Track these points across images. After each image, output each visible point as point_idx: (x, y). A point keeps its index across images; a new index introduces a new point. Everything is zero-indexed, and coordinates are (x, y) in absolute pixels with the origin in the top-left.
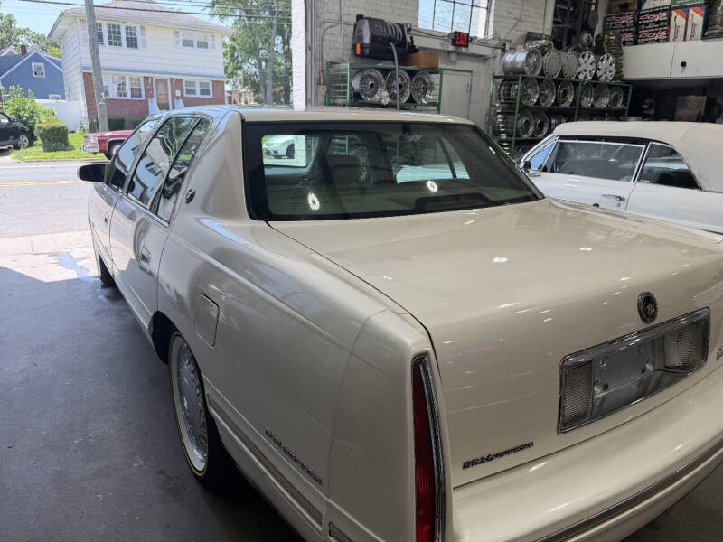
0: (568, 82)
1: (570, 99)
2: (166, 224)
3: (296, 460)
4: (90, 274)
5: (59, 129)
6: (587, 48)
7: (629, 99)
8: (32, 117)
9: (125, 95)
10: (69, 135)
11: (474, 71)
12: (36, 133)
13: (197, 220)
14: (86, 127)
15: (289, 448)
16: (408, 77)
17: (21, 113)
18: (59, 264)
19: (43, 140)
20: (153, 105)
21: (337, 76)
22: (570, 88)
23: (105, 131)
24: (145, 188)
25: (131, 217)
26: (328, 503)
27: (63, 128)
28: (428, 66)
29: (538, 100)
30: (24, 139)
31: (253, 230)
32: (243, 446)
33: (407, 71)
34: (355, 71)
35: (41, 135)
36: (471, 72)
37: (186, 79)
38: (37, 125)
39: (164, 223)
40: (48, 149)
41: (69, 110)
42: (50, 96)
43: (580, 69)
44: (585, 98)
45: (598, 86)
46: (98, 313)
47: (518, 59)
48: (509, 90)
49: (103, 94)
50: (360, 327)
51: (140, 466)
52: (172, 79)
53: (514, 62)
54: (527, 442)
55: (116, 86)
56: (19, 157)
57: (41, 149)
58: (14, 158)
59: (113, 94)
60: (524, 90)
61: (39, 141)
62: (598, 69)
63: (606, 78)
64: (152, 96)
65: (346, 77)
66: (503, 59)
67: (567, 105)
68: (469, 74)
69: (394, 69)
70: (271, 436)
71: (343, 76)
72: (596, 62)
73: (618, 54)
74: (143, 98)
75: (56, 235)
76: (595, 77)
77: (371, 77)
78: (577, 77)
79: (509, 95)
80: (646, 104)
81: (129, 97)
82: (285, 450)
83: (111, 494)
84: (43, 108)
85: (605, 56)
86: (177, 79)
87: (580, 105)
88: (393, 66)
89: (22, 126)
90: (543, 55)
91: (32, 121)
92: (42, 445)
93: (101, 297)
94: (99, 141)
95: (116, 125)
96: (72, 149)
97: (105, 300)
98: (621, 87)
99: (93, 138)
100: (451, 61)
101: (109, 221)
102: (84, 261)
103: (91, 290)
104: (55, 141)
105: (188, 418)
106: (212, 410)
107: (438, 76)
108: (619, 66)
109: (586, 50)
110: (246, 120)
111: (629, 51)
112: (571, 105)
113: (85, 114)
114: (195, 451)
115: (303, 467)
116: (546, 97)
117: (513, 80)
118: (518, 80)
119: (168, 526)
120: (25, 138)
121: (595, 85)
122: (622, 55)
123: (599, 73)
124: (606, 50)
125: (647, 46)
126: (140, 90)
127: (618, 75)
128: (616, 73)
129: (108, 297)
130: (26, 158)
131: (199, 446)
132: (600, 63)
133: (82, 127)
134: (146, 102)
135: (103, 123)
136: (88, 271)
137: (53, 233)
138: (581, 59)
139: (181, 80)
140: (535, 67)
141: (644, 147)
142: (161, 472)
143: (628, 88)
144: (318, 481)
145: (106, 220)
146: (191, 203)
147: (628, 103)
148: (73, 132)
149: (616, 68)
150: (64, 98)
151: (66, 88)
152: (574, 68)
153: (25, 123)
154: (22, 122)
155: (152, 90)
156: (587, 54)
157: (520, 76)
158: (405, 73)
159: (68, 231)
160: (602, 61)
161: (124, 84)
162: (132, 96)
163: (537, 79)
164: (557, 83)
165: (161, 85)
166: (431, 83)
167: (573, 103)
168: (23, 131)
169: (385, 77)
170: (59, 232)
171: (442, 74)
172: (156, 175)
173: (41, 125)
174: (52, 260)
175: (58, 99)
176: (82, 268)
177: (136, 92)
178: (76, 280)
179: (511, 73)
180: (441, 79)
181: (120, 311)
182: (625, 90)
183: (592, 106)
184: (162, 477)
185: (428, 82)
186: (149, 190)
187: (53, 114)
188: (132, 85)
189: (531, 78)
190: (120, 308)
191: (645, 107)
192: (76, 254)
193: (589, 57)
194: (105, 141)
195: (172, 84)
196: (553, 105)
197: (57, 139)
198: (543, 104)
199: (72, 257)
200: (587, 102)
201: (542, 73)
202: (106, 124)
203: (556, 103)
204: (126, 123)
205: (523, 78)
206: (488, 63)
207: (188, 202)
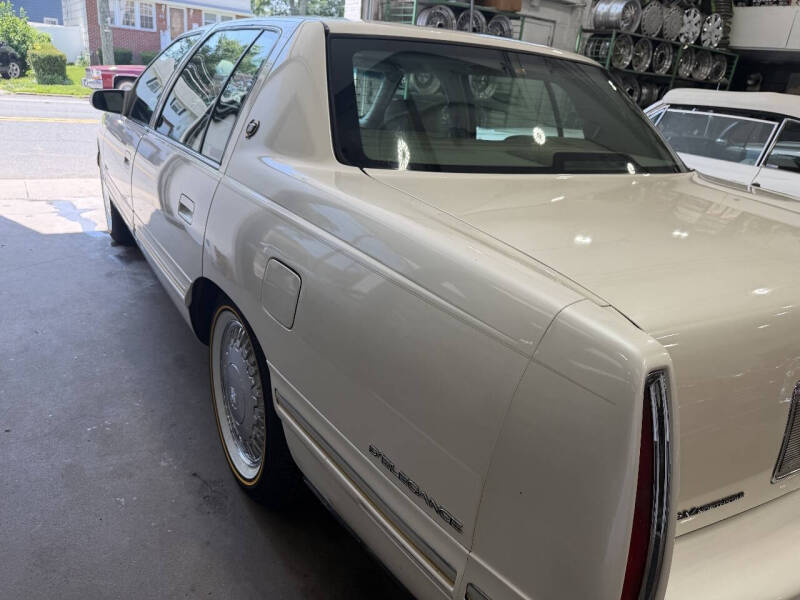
0: (668, 44)
1: (667, 64)
2: (217, 166)
3: (417, 493)
4: (97, 229)
5: (56, 58)
6: (692, 4)
7: (733, 72)
8: (24, 42)
9: (133, 24)
10: (68, 68)
11: (558, 22)
12: (29, 61)
13: (260, 158)
14: (87, 58)
15: (408, 474)
16: (484, 19)
17: (12, 35)
18: (60, 215)
19: (37, 70)
20: (166, 39)
21: (399, 11)
22: (668, 51)
23: (109, 64)
24: (172, 126)
25: (153, 159)
26: (469, 558)
27: (61, 57)
28: (509, 8)
29: (631, 63)
30: (14, 67)
31: (338, 177)
32: (328, 461)
33: (483, 12)
34: (422, 7)
35: (35, 64)
36: (554, 22)
37: (205, 10)
38: (29, 52)
39: (213, 163)
40: (43, 81)
41: (68, 37)
42: (45, 19)
43: (683, 30)
44: (684, 66)
45: (699, 53)
46: (109, 275)
47: (612, 11)
48: (598, 48)
49: (109, 19)
50: (552, 316)
51: (170, 466)
52: (189, 10)
53: (607, 14)
54: (737, 492)
55: (123, 12)
56: (8, 88)
57: (35, 80)
58: (4, 89)
59: (119, 23)
60: (616, 49)
61: (32, 71)
62: (702, 32)
63: (711, 44)
64: (165, 29)
65: (412, 13)
66: (593, 11)
67: (662, 72)
68: (552, 24)
69: (469, 8)
70: (378, 455)
71: (405, 12)
72: (703, 22)
73: (728, 16)
74: (155, 29)
75: (54, 181)
76: (699, 41)
77: (441, 15)
78: (678, 39)
79: (597, 53)
80: (750, 79)
81: (138, 27)
82: (401, 477)
83: (135, 498)
84: (38, 33)
85: (713, 16)
86: (195, 10)
87: (677, 74)
88: (467, 4)
89: (13, 51)
90: (643, 8)
91: (24, 46)
92: (46, 431)
93: (111, 256)
94: (103, 76)
95: (123, 58)
96: (71, 83)
97: (117, 261)
98: (726, 56)
99: (96, 72)
100: (533, 6)
101: (131, 161)
102: (89, 213)
103: (99, 247)
104: (52, 72)
105: (233, 413)
106: (280, 409)
107: (519, 23)
108: (727, 30)
109: (691, 7)
110: (332, 31)
111: (741, 13)
112: (667, 73)
113: (86, 44)
114: (241, 454)
115: (430, 503)
116: (640, 60)
117: (604, 36)
118: (610, 36)
119: (208, 543)
120: (16, 66)
121: (697, 50)
122: (731, 16)
123: (703, 37)
124: (714, 10)
125: (763, 8)
126: (151, 19)
127: (724, 42)
128: (722, 39)
129: (120, 257)
130: (18, 89)
131: (248, 449)
132: (706, 24)
133: (82, 59)
134: (157, 37)
135: (108, 56)
136: (96, 225)
137: (51, 178)
138: (685, 16)
139: (200, 11)
140: (633, 22)
141: (776, 124)
142: (195, 475)
143: (733, 58)
144: (456, 527)
145: (126, 160)
146: (253, 138)
147: (732, 76)
148: (72, 64)
149: (724, 32)
150: (61, 23)
151: (64, 10)
152: (676, 27)
153: (16, 48)
154: (12, 46)
155: (165, 20)
156: (693, 11)
157: (614, 32)
158: (479, 13)
159: (67, 177)
160: (708, 22)
161: (132, 11)
162: (142, 26)
163: (633, 37)
164: (656, 43)
165: (176, 14)
166: (510, 31)
167: (670, 71)
168: (13, 57)
169: (457, 17)
170: (58, 178)
171: (523, 21)
172: (180, 114)
173: (35, 52)
174: (52, 208)
175: (54, 23)
176: (87, 220)
177: (146, 21)
178: (80, 234)
179: (603, 28)
180: (522, 26)
181: (135, 274)
182: (730, 60)
183: (691, 76)
184: (195, 480)
185: (505, 28)
186: (175, 129)
187: (49, 40)
188: (141, 12)
189: (626, 36)
190: (136, 271)
191: (750, 82)
192: (80, 204)
193: (695, 15)
194: (110, 76)
195: (189, 16)
196: (648, 70)
197: (53, 70)
198: (635, 69)
199: (75, 207)
200: (685, 70)
201: (639, 30)
202: (112, 58)
203: (650, 69)
204: (133, 58)
205: (618, 34)
206: (575, 12)
207: (249, 137)
